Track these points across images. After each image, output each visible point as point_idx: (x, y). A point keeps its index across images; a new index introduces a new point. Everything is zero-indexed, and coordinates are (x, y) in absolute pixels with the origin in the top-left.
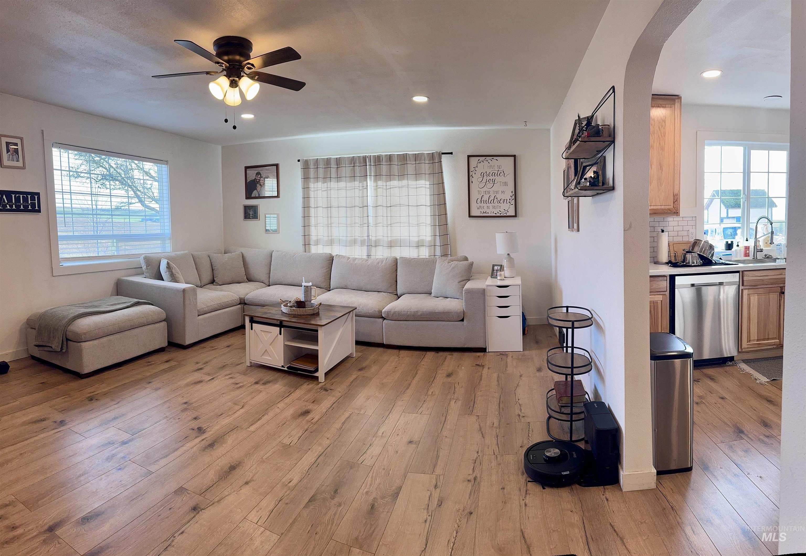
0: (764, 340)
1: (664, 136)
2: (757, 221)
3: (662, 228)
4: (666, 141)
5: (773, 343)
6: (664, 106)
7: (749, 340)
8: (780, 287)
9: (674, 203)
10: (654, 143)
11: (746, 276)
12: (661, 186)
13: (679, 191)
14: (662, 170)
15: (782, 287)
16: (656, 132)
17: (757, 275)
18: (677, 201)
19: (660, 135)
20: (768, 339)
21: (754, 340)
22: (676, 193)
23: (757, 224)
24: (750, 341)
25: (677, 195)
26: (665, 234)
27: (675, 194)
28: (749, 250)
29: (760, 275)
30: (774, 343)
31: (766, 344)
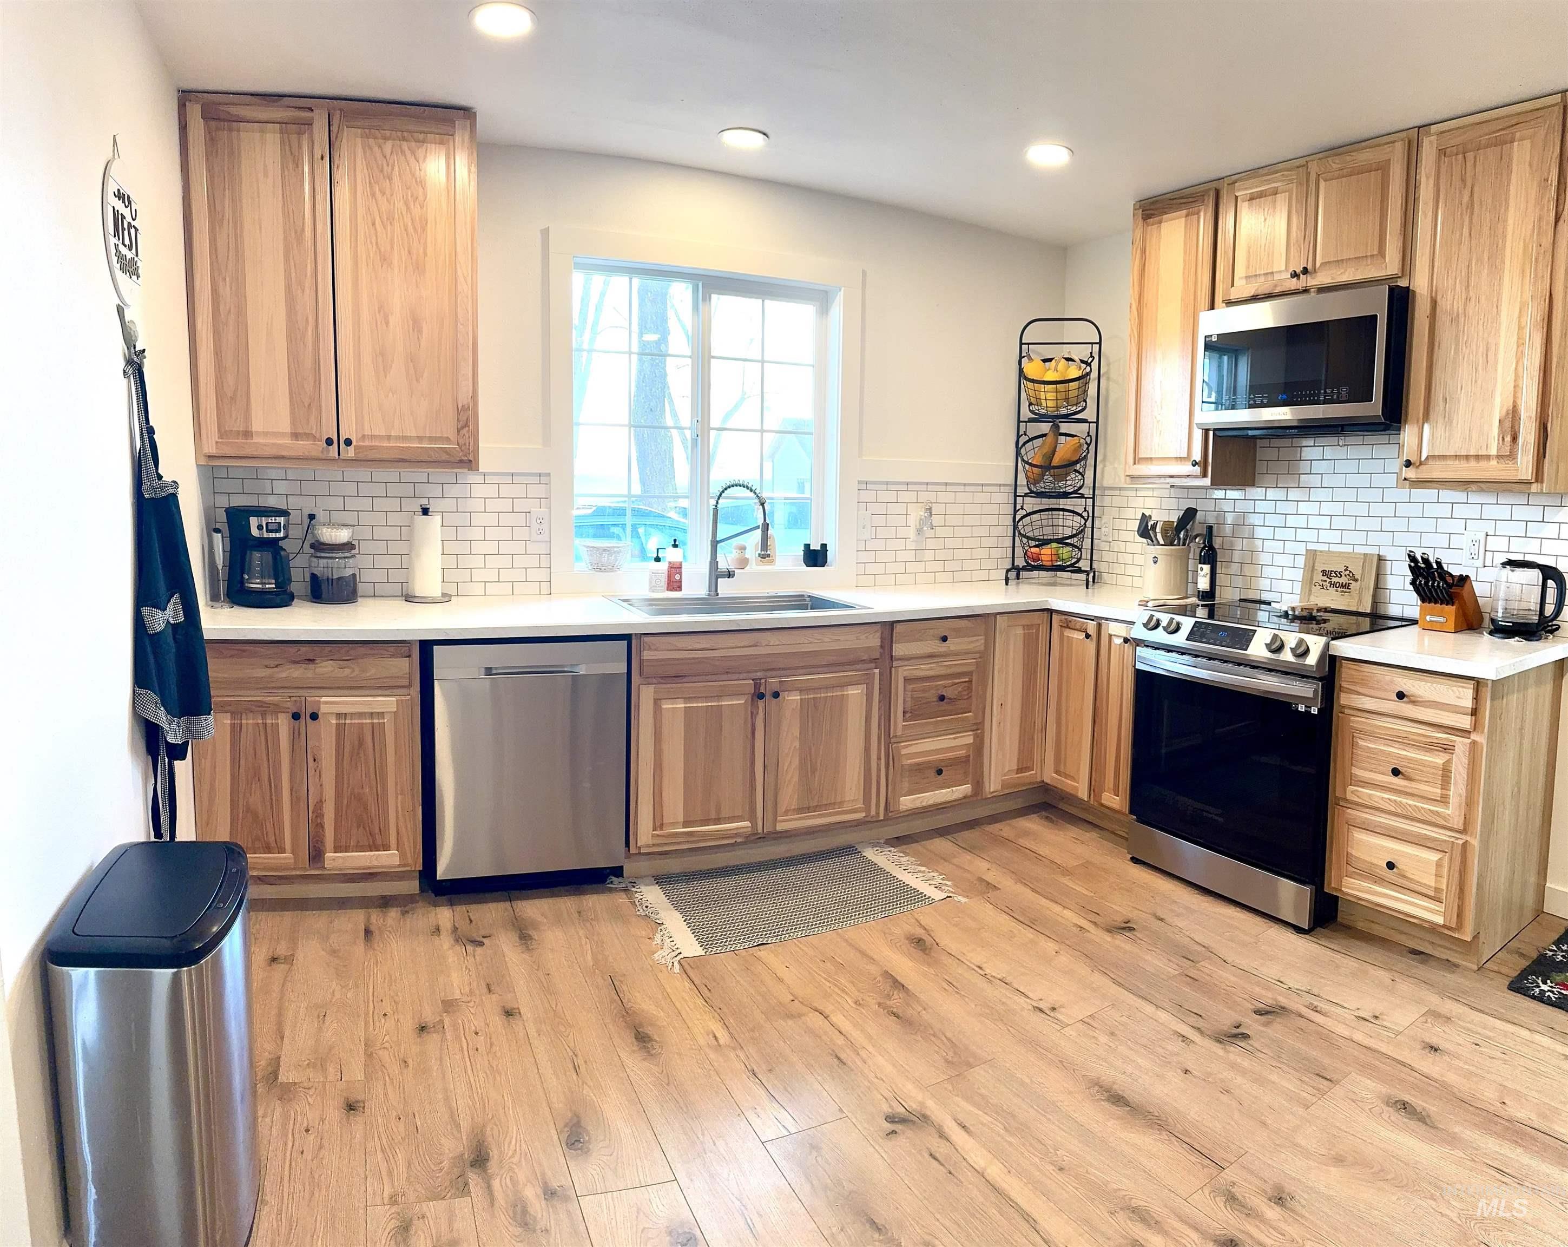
0: (706, 822)
1: (424, 229)
2: (721, 490)
3: (424, 502)
4: (429, 245)
5: (732, 832)
6: (421, 139)
7: (658, 824)
8: (753, 680)
9: (458, 431)
10: (392, 248)
11: (650, 649)
12: (417, 380)
13: (475, 396)
14: (420, 331)
15: (760, 679)
16: (396, 215)
17: (680, 645)
18: (466, 425)
19: (410, 224)
20: (718, 821)
21: (674, 824)
22: (465, 403)
23: (717, 503)
24: (661, 827)
25: (465, 409)
26: (435, 520)
27: (460, 406)
28: (680, 574)
29: (690, 648)
30: (735, 832)
31: (711, 835)
